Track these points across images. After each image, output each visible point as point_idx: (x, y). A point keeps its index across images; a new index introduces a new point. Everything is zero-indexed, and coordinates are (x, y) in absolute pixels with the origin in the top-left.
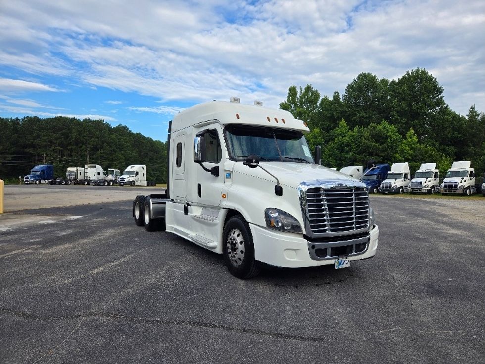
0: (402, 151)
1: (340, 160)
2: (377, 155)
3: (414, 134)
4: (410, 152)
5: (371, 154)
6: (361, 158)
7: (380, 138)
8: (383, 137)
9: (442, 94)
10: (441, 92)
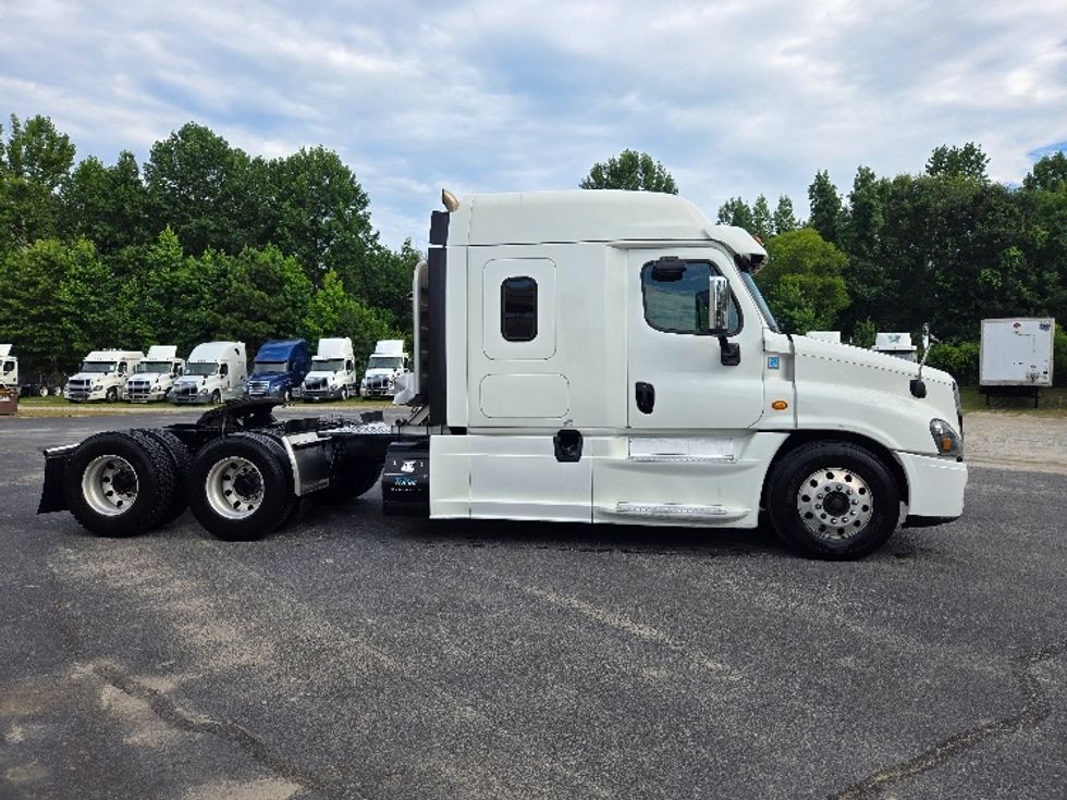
0: (319, 312)
1: (167, 324)
2: (264, 318)
3: (337, 280)
4: (333, 316)
5: (251, 315)
6: (230, 323)
7: (266, 281)
8: (274, 281)
9: (367, 209)
10: (365, 204)
